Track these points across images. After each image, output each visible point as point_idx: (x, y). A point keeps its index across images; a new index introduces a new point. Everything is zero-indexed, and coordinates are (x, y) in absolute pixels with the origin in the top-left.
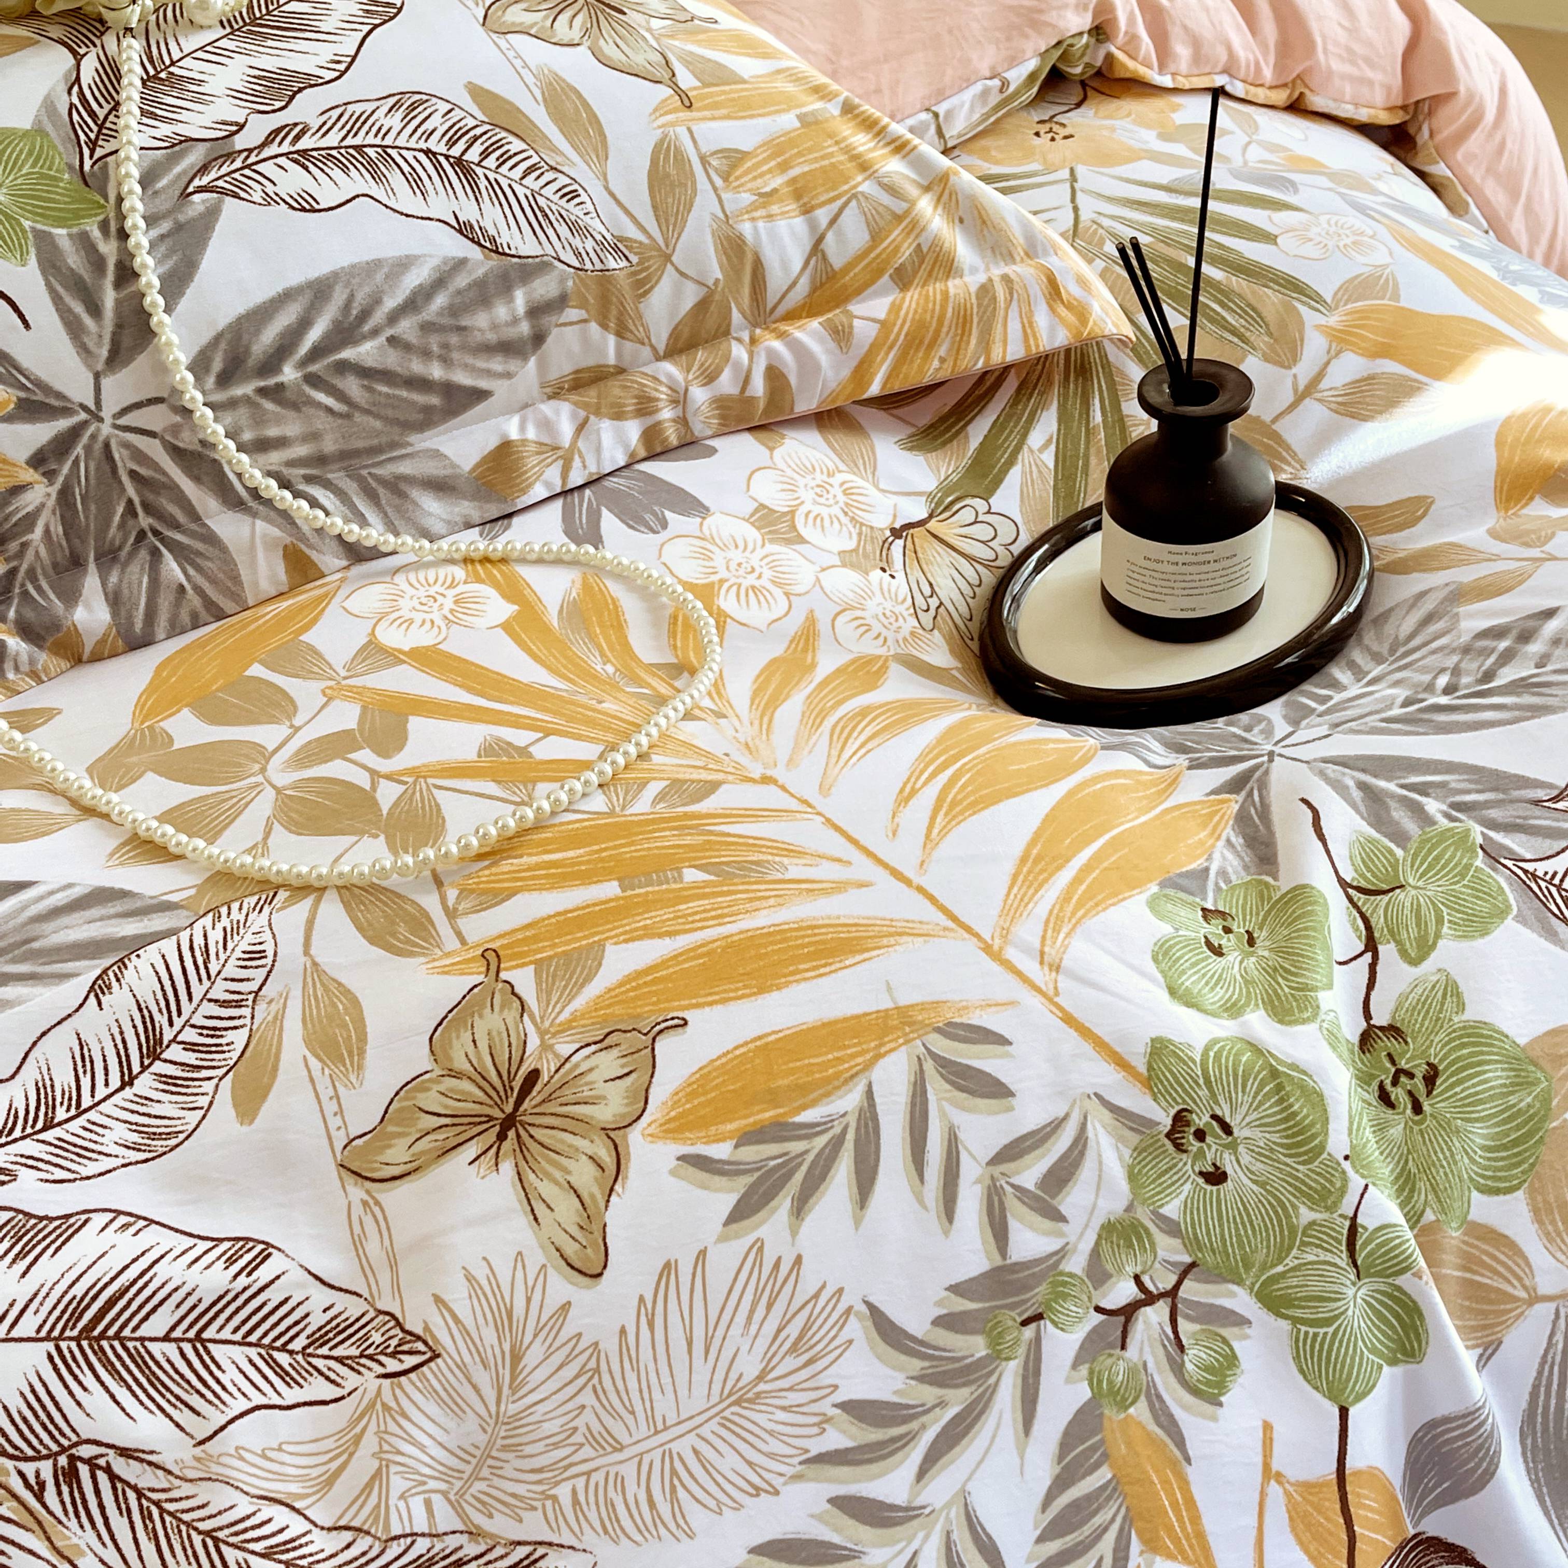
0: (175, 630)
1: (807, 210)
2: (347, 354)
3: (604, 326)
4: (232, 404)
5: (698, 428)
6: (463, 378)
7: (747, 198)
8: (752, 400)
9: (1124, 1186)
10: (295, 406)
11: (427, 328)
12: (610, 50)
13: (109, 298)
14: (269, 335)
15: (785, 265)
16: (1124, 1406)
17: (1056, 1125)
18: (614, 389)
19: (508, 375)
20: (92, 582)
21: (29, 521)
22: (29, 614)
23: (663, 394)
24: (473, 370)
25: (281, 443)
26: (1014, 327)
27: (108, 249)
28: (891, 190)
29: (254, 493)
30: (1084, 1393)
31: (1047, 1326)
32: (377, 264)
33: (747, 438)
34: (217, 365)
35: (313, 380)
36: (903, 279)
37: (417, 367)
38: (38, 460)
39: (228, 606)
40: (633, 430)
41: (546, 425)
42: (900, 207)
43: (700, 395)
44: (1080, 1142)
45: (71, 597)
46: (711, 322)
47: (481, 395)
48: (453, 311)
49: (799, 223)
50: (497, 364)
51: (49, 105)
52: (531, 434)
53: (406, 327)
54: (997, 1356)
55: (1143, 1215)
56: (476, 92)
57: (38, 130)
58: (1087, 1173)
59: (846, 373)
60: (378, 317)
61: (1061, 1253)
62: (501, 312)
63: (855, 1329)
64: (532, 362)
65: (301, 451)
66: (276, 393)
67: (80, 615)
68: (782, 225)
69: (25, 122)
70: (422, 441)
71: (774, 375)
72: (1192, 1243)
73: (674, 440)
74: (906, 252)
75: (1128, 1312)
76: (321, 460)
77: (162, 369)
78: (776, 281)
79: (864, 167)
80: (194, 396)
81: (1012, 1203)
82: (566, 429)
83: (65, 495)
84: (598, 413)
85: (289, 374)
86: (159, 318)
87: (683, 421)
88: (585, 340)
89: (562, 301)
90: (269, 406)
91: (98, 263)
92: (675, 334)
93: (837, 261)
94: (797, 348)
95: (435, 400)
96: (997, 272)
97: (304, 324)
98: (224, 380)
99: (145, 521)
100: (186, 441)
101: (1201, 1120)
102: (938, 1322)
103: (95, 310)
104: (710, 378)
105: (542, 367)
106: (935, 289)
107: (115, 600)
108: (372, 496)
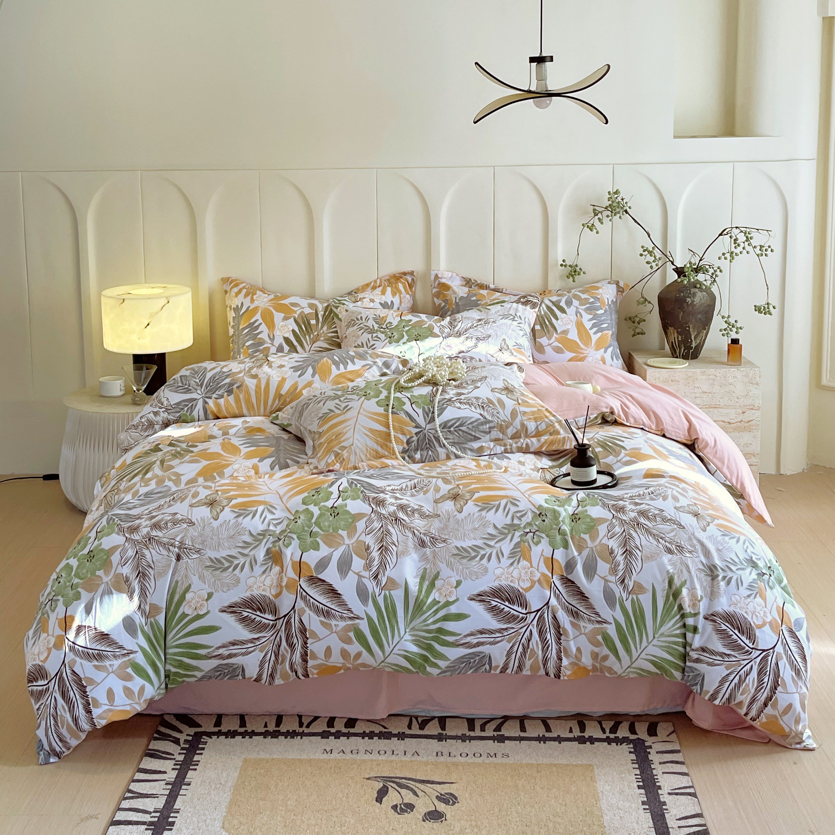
0: (428, 461)
1: (536, 422)
2: (461, 428)
3: (500, 432)
4: (443, 432)
5: (514, 450)
6: (477, 435)
7: (526, 418)
8: (523, 448)
9: (531, 519)
10: (452, 434)
11: (473, 427)
12: (509, 396)
13: (430, 415)
14: (450, 424)
15: (531, 429)
16: (524, 542)
17: (524, 511)
18: (501, 442)
19: (484, 436)
20: (419, 452)
21: (413, 442)
22: (410, 455)
23: (508, 444)
24: (479, 434)
25: (449, 439)
26: (568, 444)
27: (432, 410)
28: (551, 421)
29: (444, 444)
30: (519, 540)
31: (516, 532)
32: (467, 417)
33: (521, 454)
34: (442, 426)
35: (455, 431)
36: (551, 434)
37: (471, 432)
38: (416, 434)
39: (436, 459)
40: (503, 448)
41: (489, 445)
42: (552, 424)
43: (514, 445)
44: (526, 513)
45: (416, 453)
46: (518, 435)
47: (480, 439)
48: (477, 425)
49: (534, 424)
50: (483, 434)
51: (428, 393)
52: (486, 445)
53: (470, 426)
54: (509, 533)
55: (533, 523)
56: (487, 398)
57: (426, 395)
58: (526, 516)
59: (539, 446)
60: (466, 424)
61: (521, 524)
62: (485, 427)
63: (491, 526)
64: (488, 436)
65: (452, 441)
66: (450, 431)
67: (416, 456)
68: (531, 423)
69: (425, 394)
70: (470, 443)
71: (527, 444)
72: (539, 528)
73: (509, 451)
74: (552, 430)
75: (528, 533)
76: (454, 443)
77: (435, 425)
78: (529, 432)
79: (547, 417)
80: (438, 429)
81: (515, 517)
82: (492, 446)
83: (418, 439)
84: (497, 444)
85: (452, 429)
86: (436, 418)
87: (511, 449)
88: (497, 434)
89: (494, 427)
90: (448, 433)
91: (430, 411)
92: (512, 436)
93: (540, 430)
94: (531, 441)
95: (472, 438)
96: (566, 435)
97: (455, 423)
98: (443, 428)
99: (428, 446)
100: (436, 435)
101: (543, 514)
102: (502, 528)
103: (428, 416)
104: (516, 443)
105: (490, 437)
106: (556, 436)
107: (421, 455)
108: (461, 450)
